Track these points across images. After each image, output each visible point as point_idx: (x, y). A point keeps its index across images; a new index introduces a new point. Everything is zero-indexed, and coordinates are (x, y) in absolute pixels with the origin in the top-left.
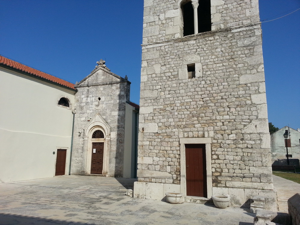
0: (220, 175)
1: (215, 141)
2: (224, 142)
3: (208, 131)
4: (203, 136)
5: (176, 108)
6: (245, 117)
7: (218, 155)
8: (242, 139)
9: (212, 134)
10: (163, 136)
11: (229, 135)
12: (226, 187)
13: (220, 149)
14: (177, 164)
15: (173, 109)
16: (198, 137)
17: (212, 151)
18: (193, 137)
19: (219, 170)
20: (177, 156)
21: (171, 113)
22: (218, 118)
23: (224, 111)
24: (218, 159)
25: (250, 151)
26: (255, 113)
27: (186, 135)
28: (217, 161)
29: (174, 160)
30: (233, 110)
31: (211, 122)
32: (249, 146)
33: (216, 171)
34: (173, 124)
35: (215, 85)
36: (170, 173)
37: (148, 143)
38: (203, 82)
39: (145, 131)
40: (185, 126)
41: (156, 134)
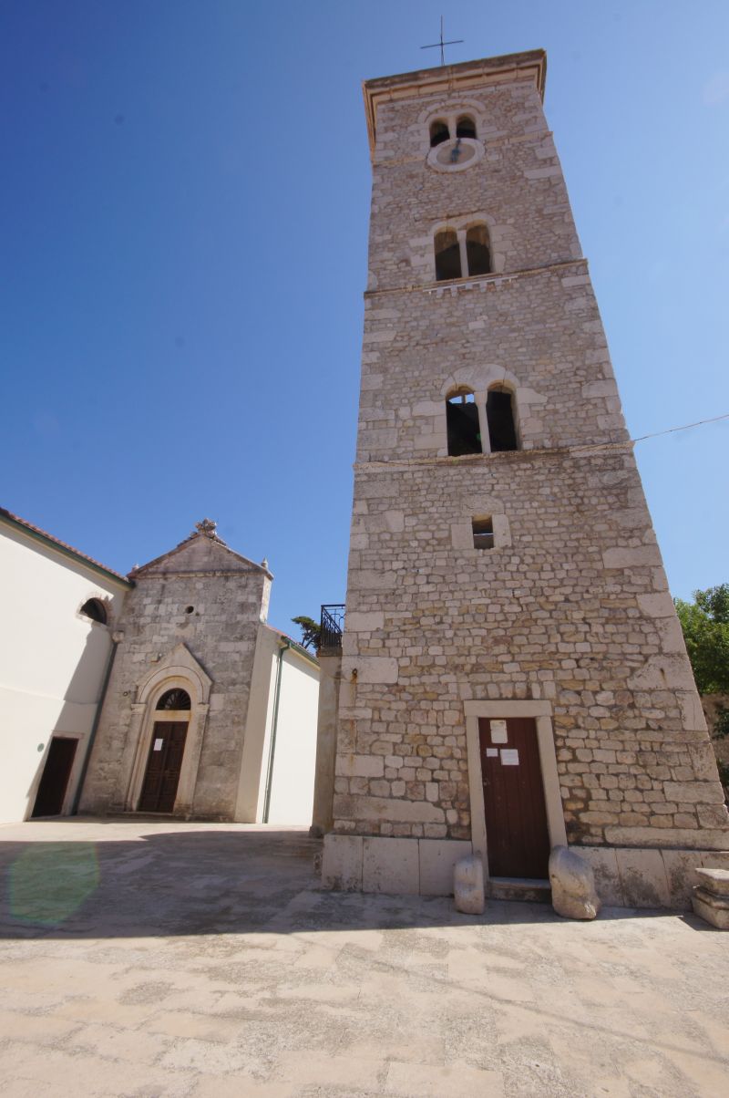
0: (586, 809)
1: (562, 711)
2: (584, 712)
3: (541, 683)
4: (529, 697)
5: (448, 620)
6: (628, 649)
7: (573, 751)
8: (632, 706)
9: (551, 690)
10: (413, 695)
11: (595, 693)
12: (606, 845)
13: (574, 733)
14: (456, 776)
15: (441, 622)
16: (514, 698)
17: (556, 737)
18: (501, 698)
19: (580, 793)
20: (458, 754)
21: (435, 632)
22: (563, 648)
23: (577, 632)
24: (575, 760)
25: (657, 736)
27: (480, 693)
28: (572, 767)
29: (449, 764)
30: (597, 628)
31: (549, 660)
32: (653, 725)
33: (573, 798)
34: (441, 661)
35: (547, 567)
36: (437, 804)
37: (368, 714)
38: (516, 560)
39: (360, 680)
40: (476, 668)
41: (395, 688)
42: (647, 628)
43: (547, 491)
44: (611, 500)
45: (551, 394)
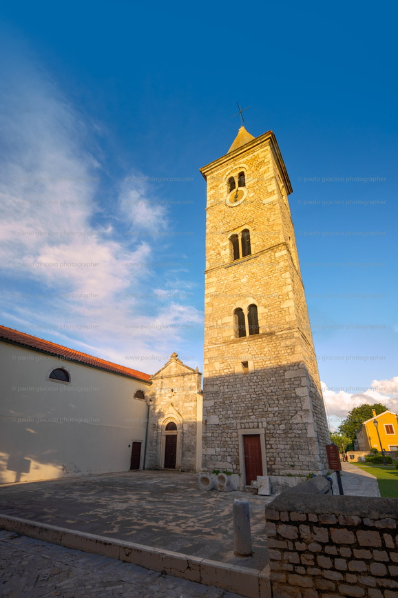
0: (274, 464)
1: (268, 432)
2: (275, 432)
3: (262, 422)
4: (258, 427)
5: (233, 401)
6: (291, 409)
7: (271, 445)
8: (291, 429)
9: (265, 424)
10: (223, 428)
11: (279, 425)
12: (279, 475)
13: (272, 439)
14: (236, 454)
15: (231, 402)
16: (253, 428)
17: (266, 441)
18: (249, 428)
19: (273, 459)
20: (236, 447)
21: (230, 406)
22: (269, 409)
23: (274, 403)
24: (271, 448)
25: (298, 439)
26: (299, 405)
27: (243, 427)
28: (271, 451)
29: (233, 450)
30: (281, 402)
31: (264, 414)
32: (297, 436)
33: (271, 460)
34: (231, 416)
35: (266, 379)
36: (230, 463)
37: (210, 434)
38: (255, 377)
39: (208, 423)
40: (242, 418)
41: (218, 425)
42: (297, 401)
43: (266, 349)
44: (289, 351)
45: (269, 308)
